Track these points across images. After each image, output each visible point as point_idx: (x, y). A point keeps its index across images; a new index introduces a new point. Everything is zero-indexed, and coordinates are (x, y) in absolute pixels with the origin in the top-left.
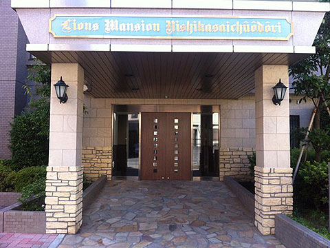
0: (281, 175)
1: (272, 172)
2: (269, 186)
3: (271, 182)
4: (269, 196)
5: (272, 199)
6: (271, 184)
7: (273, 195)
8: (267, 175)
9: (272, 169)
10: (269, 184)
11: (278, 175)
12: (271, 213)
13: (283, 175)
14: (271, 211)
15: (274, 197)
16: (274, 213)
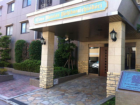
0: (115, 76)
1: (111, 74)
2: (110, 81)
3: (111, 79)
4: (109, 85)
5: (111, 87)
6: (111, 80)
7: (111, 85)
8: (109, 75)
9: (111, 73)
10: (110, 80)
11: (114, 76)
12: (110, 94)
13: (117, 76)
14: (110, 93)
15: (112, 86)
16: (111, 94)
